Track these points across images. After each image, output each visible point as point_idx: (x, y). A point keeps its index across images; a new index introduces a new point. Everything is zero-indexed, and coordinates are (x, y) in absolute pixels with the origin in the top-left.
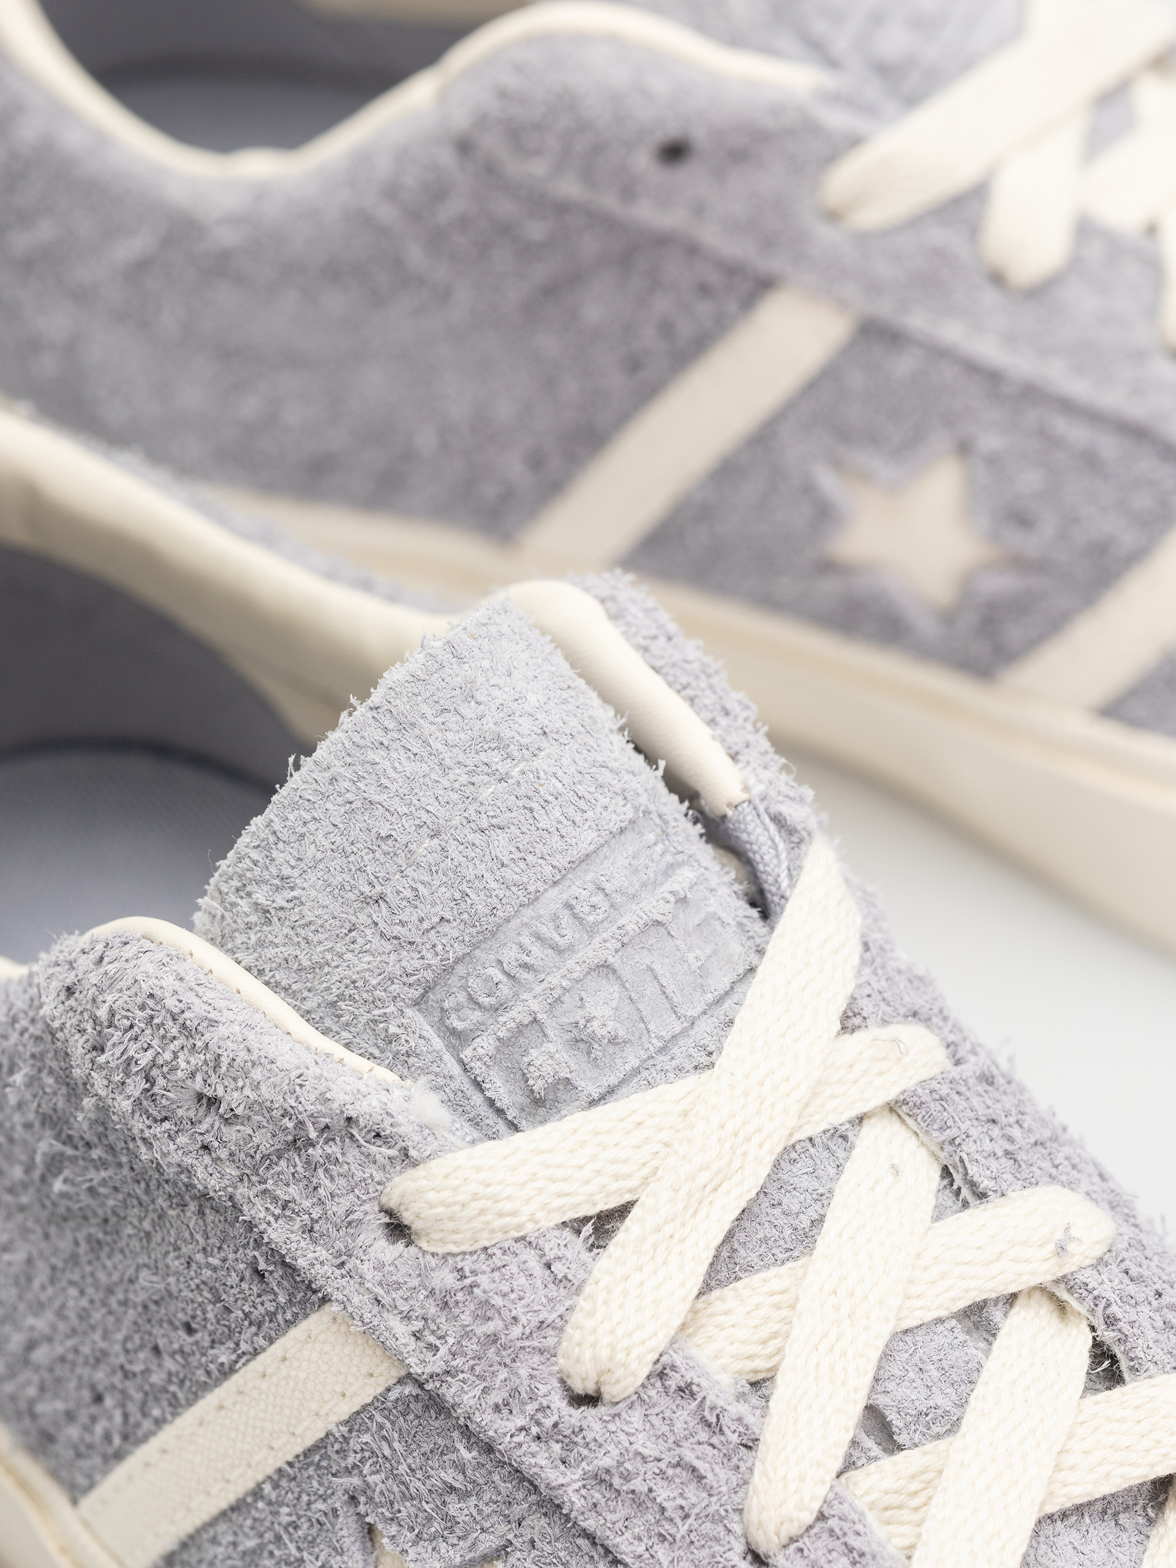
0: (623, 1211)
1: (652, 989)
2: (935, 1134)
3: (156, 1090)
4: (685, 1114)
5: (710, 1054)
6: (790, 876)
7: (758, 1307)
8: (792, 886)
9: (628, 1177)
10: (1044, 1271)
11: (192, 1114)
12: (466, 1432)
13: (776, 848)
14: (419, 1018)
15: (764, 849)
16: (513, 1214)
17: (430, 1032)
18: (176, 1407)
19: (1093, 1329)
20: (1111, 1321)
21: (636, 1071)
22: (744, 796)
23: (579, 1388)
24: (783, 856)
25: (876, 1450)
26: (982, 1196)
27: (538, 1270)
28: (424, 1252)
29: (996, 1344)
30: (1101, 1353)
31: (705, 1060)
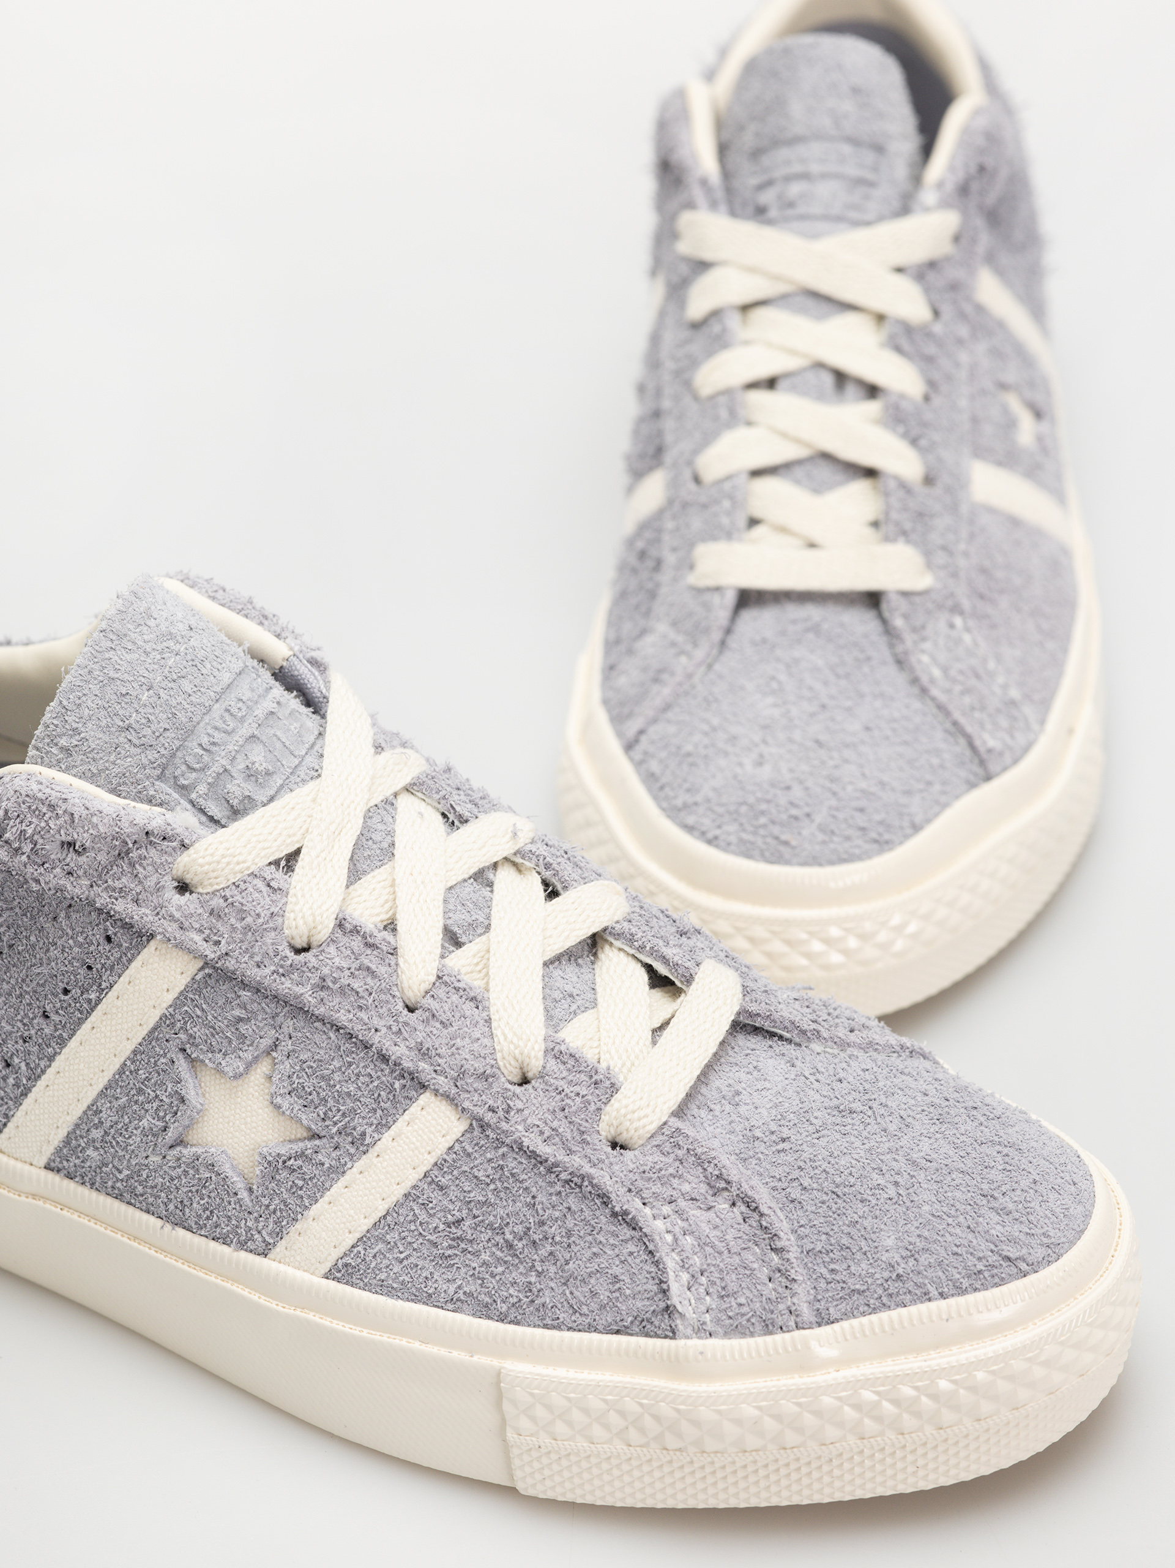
0: (298, 852)
1: (278, 745)
2: (434, 796)
3: (38, 846)
4: (314, 800)
5: (317, 771)
6: (326, 687)
7: (374, 889)
8: (328, 690)
9: (294, 835)
10: (507, 850)
11: (59, 855)
12: (244, 985)
13: (314, 675)
14: (163, 785)
15: (308, 676)
16: (244, 862)
17: (170, 791)
18: (62, 1043)
19: (539, 873)
20: (548, 866)
21: (282, 786)
22: (291, 653)
23: (299, 946)
24: (319, 678)
25: (452, 948)
26: (466, 821)
27: (265, 889)
28: (201, 894)
29: (495, 887)
30: (546, 884)
31: (316, 774)
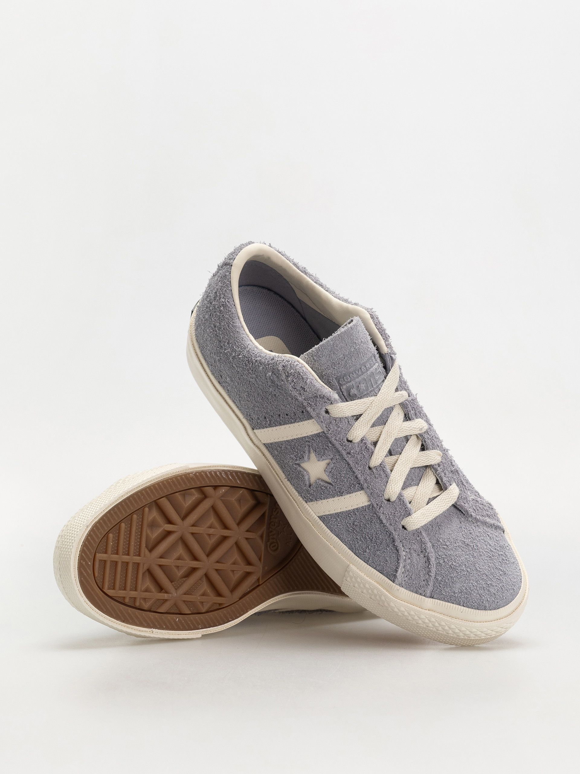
0: (361, 415)
1: (370, 383)
2: (405, 409)
3: (295, 385)
4: (371, 403)
5: (376, 394)
6: (391, 366)
7: (376, 431)
8: (391, 368)
9: (362, 411)
10: (417, 433)
11: (299, 389)
12: (330, 442)
13: (390, 361)
14: (335, 380)
15: (388, 361)
16: (345, 414)
17: (336, 383)
19: (422, 442)
20: (425, 441)
21: (365, 394)
22: (387, 353)
23: (349, 439)
24: (391, 363)
25: (389, 455)
26: (410, 419)
27: (347, 422)
28: (331, 416)
29: (409, 442)
30: (422, 445)
31: (375, 394)
